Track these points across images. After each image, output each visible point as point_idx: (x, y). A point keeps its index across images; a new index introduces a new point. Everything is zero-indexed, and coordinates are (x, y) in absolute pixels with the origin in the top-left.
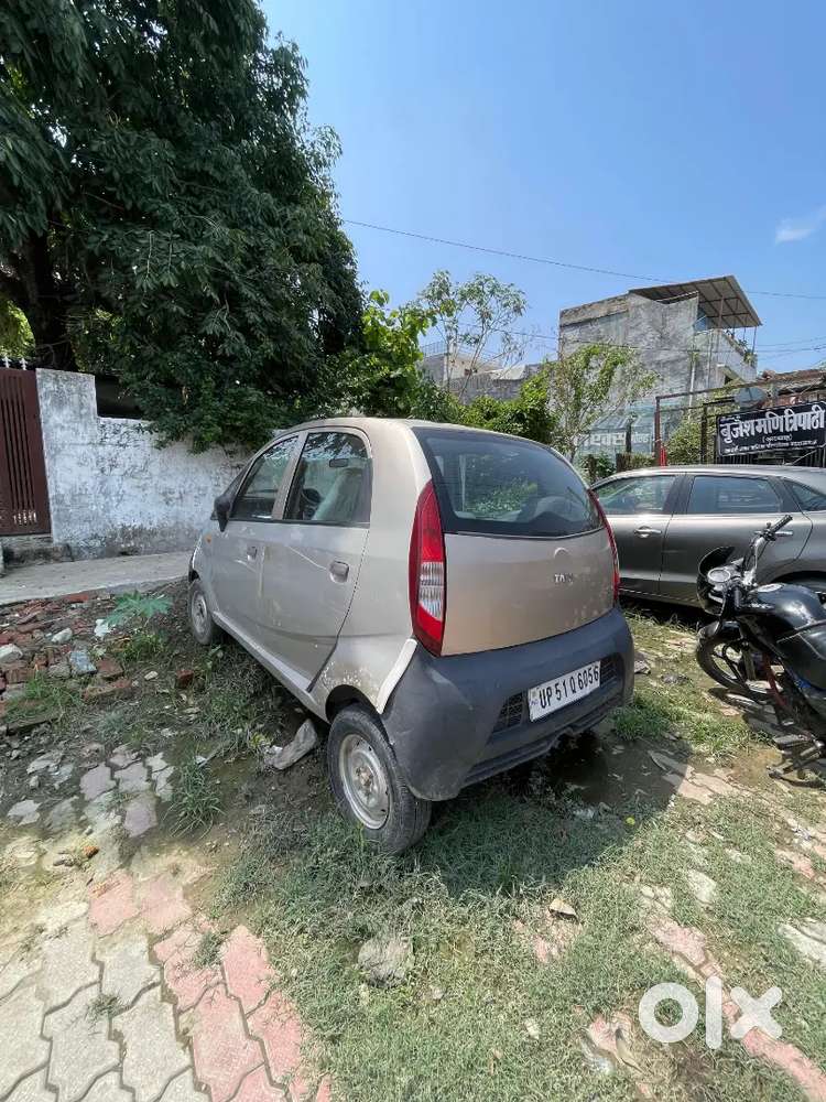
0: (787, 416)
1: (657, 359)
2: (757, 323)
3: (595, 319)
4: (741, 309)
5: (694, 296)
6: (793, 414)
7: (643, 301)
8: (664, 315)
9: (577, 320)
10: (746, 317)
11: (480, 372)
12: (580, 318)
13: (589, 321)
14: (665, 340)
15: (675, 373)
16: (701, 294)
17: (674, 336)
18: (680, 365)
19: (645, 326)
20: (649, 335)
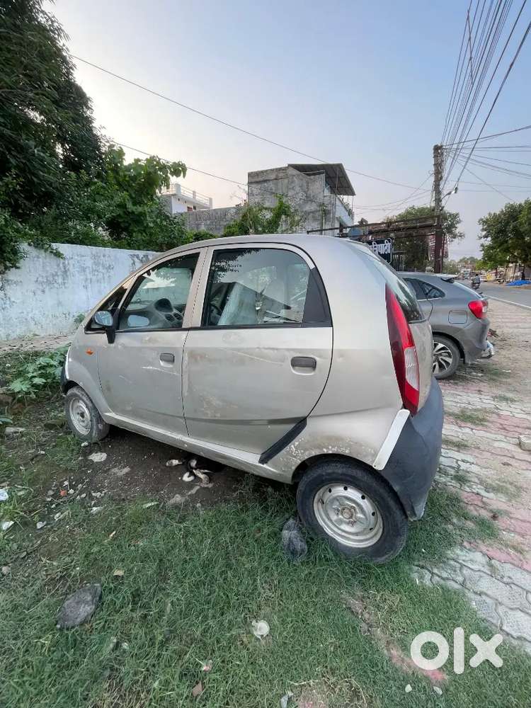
0: (374, 246)
1: (304, 210)
2: (353, 194)
3: (269, 180)
4: (345, 185)
5: (323, 173)
6: (376, 245)
7: (296, 172)
8: (308, 183)
9: (257, 180)
10: (348, 190)
11: (197, 209)
12: (260, 179)
13: (265, 181)
14: (309, 199)
15: (315, 219)
16: (327, 173)
17: (313, 196)
18: (317, 214)
19: (298, 189)
20: (300, 194)
